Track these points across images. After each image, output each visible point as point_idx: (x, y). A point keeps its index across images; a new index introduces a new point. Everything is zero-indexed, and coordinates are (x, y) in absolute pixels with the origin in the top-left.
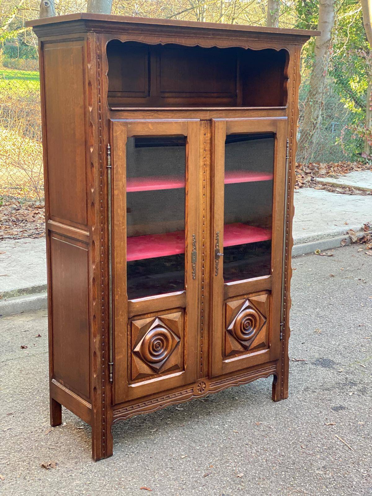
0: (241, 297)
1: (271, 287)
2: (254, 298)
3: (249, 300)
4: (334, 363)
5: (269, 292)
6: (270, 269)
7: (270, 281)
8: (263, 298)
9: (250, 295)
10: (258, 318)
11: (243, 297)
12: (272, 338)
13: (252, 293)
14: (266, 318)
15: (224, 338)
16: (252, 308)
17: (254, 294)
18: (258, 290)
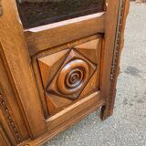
0: (62, 47)
1: (104, 29)
2: (82, 46)
3: (74, 49)
4: (139, 71)
5: (102, 35)
6: (104, 4)
7: (103, 21)
8: (93, 44)
9: (76, 43)
10: (87, 69)
11: (65, 47)
12: (103, 83)
13: (78, 40)
14: (96, 65)
15: (43, 100)
16: (79, 59)
17: (81, 41)
18: (87, 35)
